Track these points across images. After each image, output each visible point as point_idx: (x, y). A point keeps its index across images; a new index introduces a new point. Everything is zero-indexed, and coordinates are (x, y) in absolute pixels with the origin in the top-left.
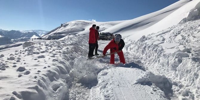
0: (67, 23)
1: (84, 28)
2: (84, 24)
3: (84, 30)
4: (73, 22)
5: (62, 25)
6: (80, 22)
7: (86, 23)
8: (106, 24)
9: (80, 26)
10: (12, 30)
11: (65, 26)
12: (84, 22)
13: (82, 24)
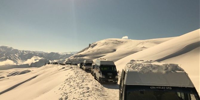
0: (96, 43)
1: (115, 48)
2: (116, 43)
3: (115, 50)
4: (103, 41)
5: (90, 45)
6: (112, 40)
7: (119, 41)
8: (147, 42)
9: (110, 45)
10: (52, 53)
11: (93, 47)
12: (117, 41)
13: (113, 43)
